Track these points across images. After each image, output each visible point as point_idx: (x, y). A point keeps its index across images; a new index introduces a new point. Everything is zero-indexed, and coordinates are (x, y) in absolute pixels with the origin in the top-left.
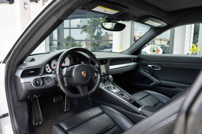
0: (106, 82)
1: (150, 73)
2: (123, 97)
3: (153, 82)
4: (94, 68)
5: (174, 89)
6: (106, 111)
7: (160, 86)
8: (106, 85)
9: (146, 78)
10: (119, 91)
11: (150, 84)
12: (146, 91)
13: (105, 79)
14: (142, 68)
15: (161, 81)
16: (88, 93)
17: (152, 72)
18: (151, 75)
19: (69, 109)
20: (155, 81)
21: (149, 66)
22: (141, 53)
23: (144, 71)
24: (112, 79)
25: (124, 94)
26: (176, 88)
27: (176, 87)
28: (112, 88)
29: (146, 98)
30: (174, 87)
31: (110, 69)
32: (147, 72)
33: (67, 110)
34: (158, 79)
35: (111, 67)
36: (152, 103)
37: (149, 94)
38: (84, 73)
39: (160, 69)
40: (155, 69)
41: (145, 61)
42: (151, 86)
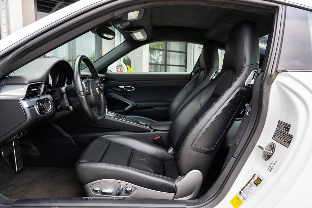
3: (129, 105)
5: (151, 110)
7: (136, 109)
10: (115, 115)
14: (111, 90)
15: (137, 103)
17: (124, 93)
19: (21, 167)
20: (131, 103)
21: (120, 87)
26: (153, 108)
27: (153, 107)
30: (151, 107)
33: (19, 169)
39: (134, 90)
40: (128, 90)
41: (115, 81)
42: (126, 110)
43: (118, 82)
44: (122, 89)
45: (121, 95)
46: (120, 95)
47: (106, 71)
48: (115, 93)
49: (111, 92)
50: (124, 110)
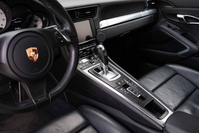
2: (127, 91)
3: (185, 48)
4: (59, 34)
6: (93, 120)
8: (92, 63)
9: (171, 40)
10: (120, 76)
11: (177, 52)
16: (48, 96)
17: (184, 28)
18: (182, 35)
20: (189, 46)
21: (179, 16)
23: (169, 27)
24: (104, 52)
25: (130, 84)
28: (105, 72)
29: (170, 81)
31: (101, 27)
32: (174, 29)
34: (194, 42)
35: (104, 24)
36: (181, 92)
37: (176, 73)
38: (33, 51)
40: (191, 23)
41: (172, 6)
42: (180, 55)
43: (176, 7)
45: (179, 28)
50: (177, 53)
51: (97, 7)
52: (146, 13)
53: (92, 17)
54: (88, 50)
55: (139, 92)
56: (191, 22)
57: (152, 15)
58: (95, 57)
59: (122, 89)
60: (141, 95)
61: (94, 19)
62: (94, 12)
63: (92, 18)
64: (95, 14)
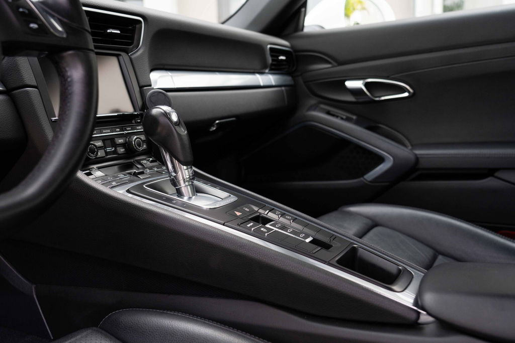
0: (139, 162)
1: (357, 123)
3: (380, 160)
5: (489, 182)
7: (414, 179)
11: (363, 175)
12: (354, 209)
13: (127, 145)
14: (313, 101)
15: (418, 152)
18: (367, 129)
21: (350, 84)
22: (302, 29)
23: (330, 114)
24: (176, 124)
25: (271, 216)
26: (497, 174)
27: (497, 170)
28: (184, 190)
30: (489, 172)
32: (344, 120)
37: (374, 224)
39: (406, 94)
40: (383, 98)
41: (330, 63)
42: (370, 182)
43: (340, 63)
44: (356, 92)
45: (354, 117)
46: (348, 119)
47: (299, 27)
48: (328, 113)
49: (315, 107)
50: (362, 179)
51: (140, 22)
52: (269, 79)
53: (127, 52)
54: (121, 141)
55: (306, 230)
56: (384, 95)
57: (283, 88)
58: (143, 166)
59: (251, 224)
60: (314, 239)
61: (133, 57)
62: (132, 38)
63: (128, 54)
64: (135, 42)
